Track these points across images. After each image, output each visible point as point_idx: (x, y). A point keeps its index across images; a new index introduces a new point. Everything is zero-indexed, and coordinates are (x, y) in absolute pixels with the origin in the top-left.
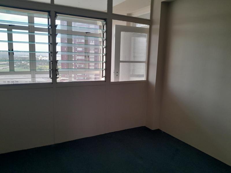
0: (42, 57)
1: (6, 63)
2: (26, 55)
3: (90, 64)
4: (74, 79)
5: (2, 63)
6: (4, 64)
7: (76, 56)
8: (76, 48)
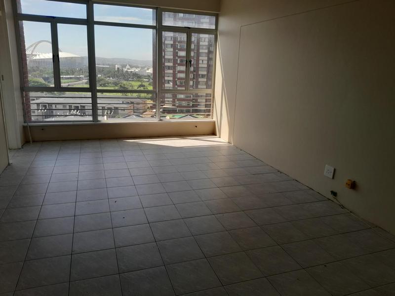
0: (129, 68)
1: (74, 76)
2: (106, 65)
3: (200, 80)
4: (173, 106)
5: (68, 76)
6: (71, 78)
7: (177, 65)
8: (177, 51)
